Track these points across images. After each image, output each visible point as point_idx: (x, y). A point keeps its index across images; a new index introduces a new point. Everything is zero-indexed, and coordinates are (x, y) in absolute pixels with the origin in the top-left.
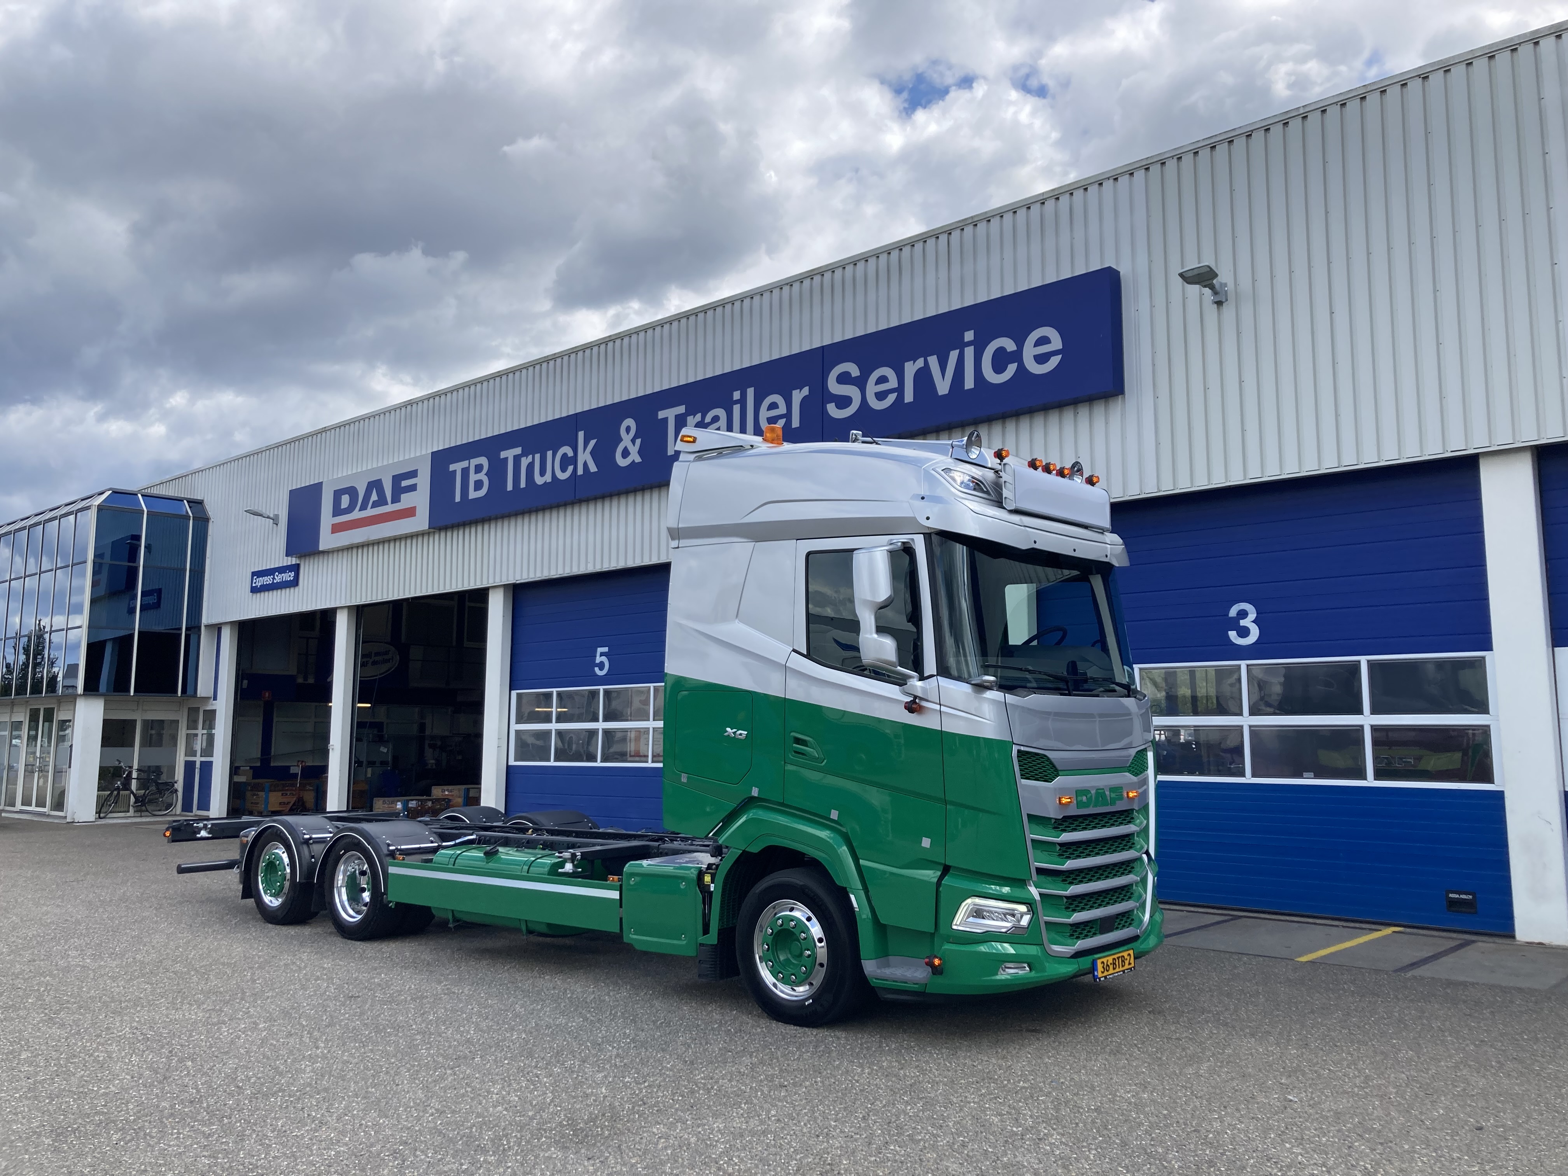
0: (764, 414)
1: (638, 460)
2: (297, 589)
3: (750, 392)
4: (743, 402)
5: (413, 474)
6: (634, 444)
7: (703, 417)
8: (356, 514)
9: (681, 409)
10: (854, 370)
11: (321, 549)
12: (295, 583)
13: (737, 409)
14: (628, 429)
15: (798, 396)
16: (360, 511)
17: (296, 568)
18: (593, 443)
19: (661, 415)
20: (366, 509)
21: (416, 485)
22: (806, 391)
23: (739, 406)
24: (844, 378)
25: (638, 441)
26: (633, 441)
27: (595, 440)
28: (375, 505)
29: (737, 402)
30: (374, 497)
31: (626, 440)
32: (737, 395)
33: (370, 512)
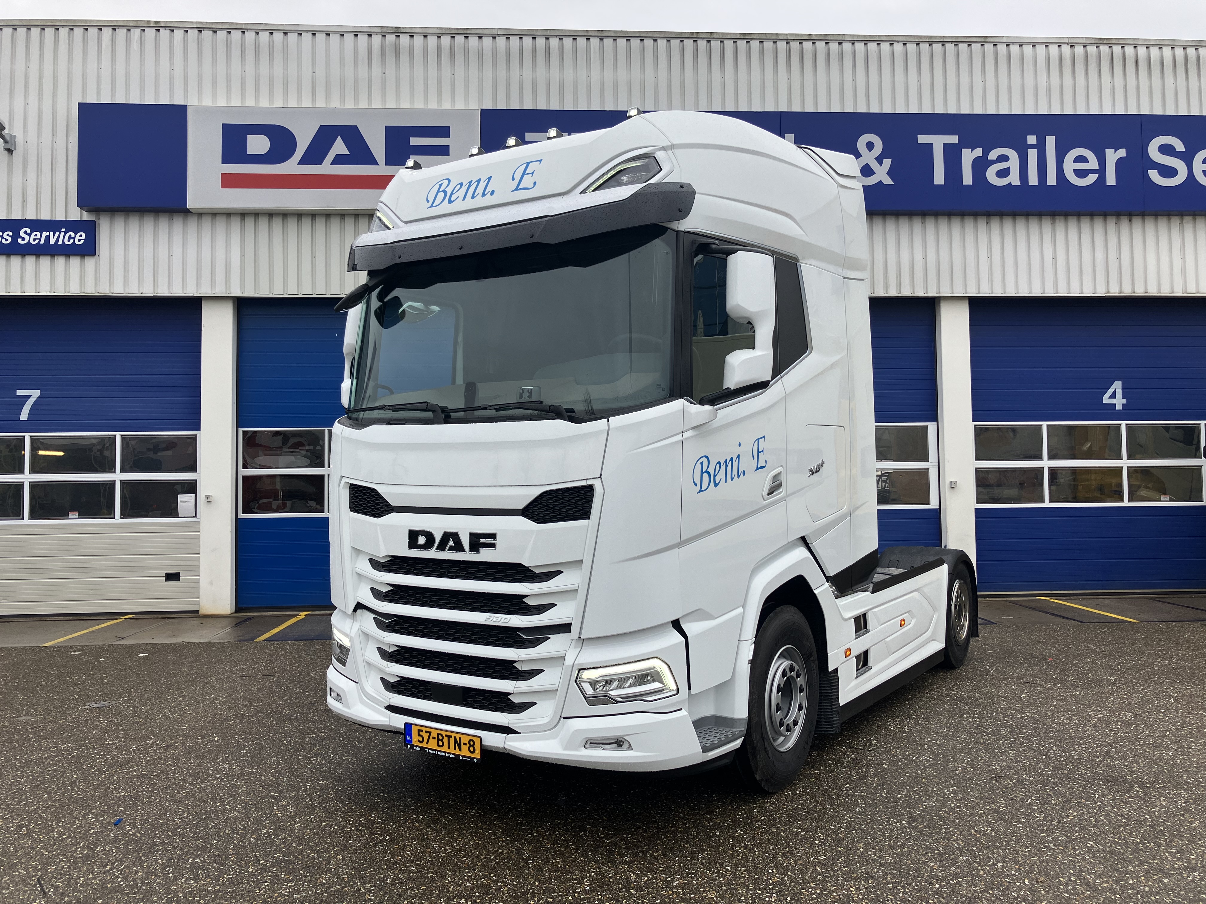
0: (1069, 166)
1: (888, 181)
2: (89, 262)
3: (1051, 141)
4: (1041, 147)
5: (444, 132)
6: (881, 165)
7: (986, 153)
8: (291, 167)
9: (954, 139)
10: (1179, 146)
11: (190, 206)
12: (87, 250)
13: (1032, 155)
14: (870, 146)
15: (1112, 156)
16: (300, 163)
17: (90, 229)
19: (922, 139)
20: (317, 163)
21: (447, 147)
22: (1122, 153)
23: (1035, 150)
24: (1166, 149)
25: (887, 162)
26: (880, 160)
28: (339, 160)
29: (1032, 146)
30: (339, 147)
31: (868, 157)
32: (1032, 139)
33: (326, 168)
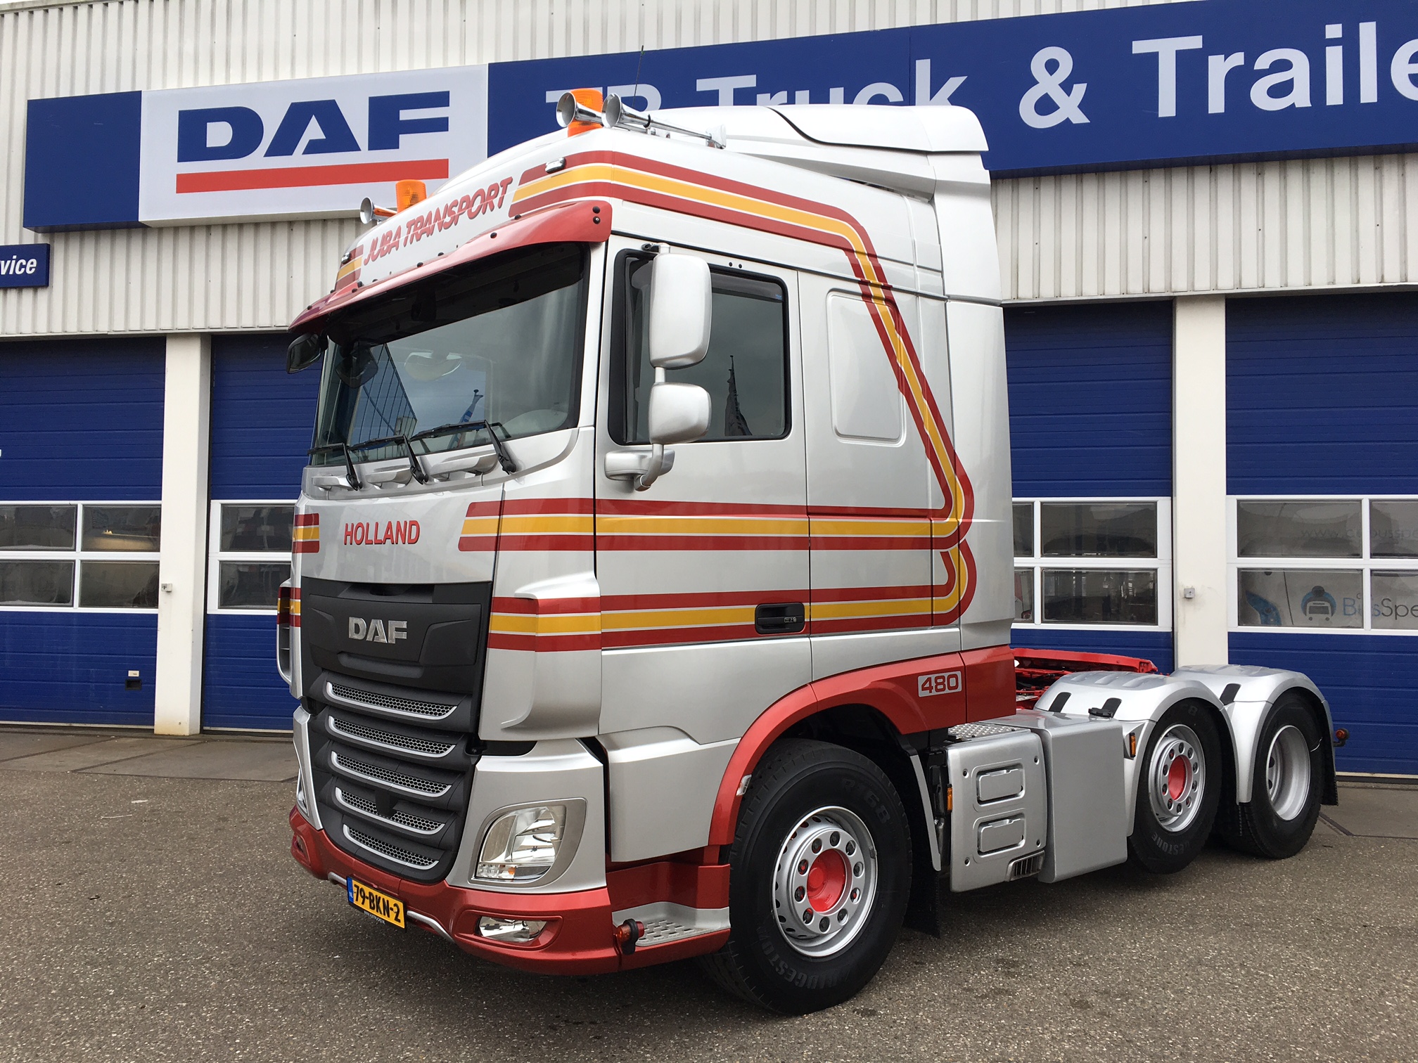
0: (1402, 70)
1: (1079, 118)
2: (43, 295)
3: (1368, 31)
4: (1350, 42)
5: (441, 99)
7: (1251, 60)
8: (257, 160)
9: (1195, 42)
11: (142, 218)
12: (40, 280)
13: (1334, 57)
14: (1052, 66)
16: (269, 154)
17: (43, 254)
18: (954, 83)
19: (1139, 47)
20: (290, 152)
21: (446, 119)
23: (1340, 48)
25: (1080, 90)
26: (1067, 87)
27: (963, 79)
28: (314, 147)
29: (1334, 42)
30: (314, 131)
31: (1047, 84)
32: (1333, 31)
33: (298, 159)
